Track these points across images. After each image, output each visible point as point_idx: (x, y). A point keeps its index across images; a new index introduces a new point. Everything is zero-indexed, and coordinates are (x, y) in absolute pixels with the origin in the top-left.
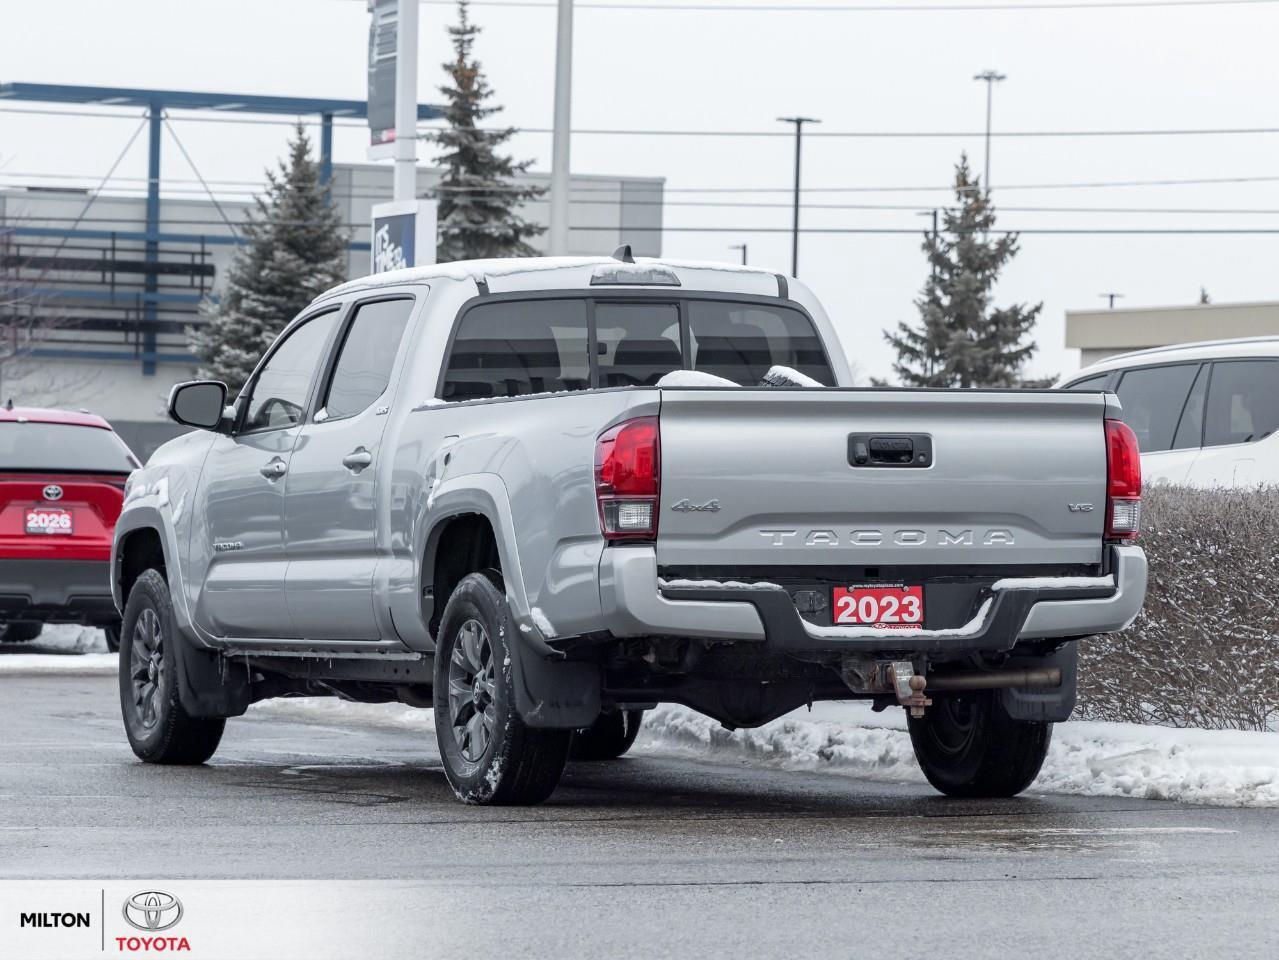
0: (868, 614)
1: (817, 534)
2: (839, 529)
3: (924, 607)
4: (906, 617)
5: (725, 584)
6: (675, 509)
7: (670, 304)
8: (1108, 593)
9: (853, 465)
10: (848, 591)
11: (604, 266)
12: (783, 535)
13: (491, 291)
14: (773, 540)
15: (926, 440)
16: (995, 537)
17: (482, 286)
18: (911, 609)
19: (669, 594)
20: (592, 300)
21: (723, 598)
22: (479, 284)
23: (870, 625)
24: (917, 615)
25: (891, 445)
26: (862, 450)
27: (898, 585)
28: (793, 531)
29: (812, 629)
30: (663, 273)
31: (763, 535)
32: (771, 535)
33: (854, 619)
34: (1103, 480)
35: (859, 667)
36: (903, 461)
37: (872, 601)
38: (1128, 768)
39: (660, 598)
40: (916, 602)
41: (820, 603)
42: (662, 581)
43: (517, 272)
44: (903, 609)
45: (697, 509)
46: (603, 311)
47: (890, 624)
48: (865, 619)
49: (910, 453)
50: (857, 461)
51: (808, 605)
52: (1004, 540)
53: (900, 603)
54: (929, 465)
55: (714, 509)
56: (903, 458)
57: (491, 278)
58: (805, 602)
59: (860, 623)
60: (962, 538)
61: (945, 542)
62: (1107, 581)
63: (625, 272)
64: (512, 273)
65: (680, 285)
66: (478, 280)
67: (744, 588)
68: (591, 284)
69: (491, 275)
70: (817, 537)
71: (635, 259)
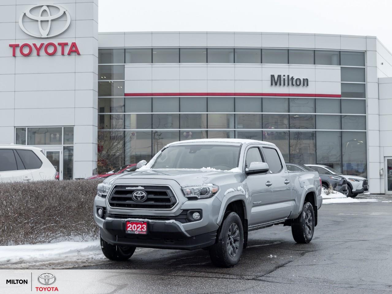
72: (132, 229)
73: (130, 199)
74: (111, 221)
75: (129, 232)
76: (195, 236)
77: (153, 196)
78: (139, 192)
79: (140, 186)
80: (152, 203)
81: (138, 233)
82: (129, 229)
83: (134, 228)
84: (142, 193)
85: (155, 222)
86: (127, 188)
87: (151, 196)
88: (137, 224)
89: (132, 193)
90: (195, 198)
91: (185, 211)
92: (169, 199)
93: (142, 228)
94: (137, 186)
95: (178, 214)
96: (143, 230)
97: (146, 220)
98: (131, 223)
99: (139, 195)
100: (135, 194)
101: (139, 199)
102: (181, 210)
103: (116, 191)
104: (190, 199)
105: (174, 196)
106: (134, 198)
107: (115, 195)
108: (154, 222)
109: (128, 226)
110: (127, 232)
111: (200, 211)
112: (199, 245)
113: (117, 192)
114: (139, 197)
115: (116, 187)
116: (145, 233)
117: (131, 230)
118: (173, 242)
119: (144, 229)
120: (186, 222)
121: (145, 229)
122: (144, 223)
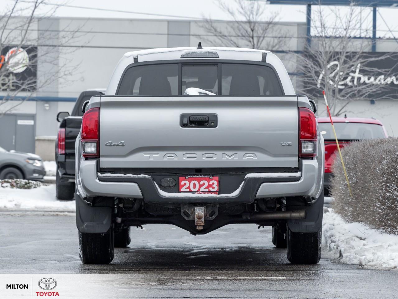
0: (194, 187)
1: (169, 155)
2: (177, 153)
3: (219, 184)
4: (211, 189)
5: (126, 175)
6: (106, 145)
7: (214, 65)
8: (297, 179)
9: (182, 127)
10: (186, 178)
11: (186, 50)
12: (154, 155)
13: (139, 61)
14: (150, 157)
15: (215, 117)
16: (248, 156)
17: (136, 59)
18: (213, 186)
19: (101, 179)
20: (181, 64)
21: (124, 181)
22: (135, 58)
23: (195, 192)
24: (216, 188)
25: (198, 119)
26: (185, 121)
27: (208, 176)
28: (158, 154)
29: (164, 194)
30: (212, 53)
31: (145, 155)
32: (149, 155)
33: (188, 190)
34: (296, 132)
35: (188, 210)
36: (205, 125)
37: (196, 182)
38: (366, 253)
39: (97, 181)
40: (216, 183)
41: (172, 183)
42: (99, 174)
43: (151, 54)
44: (210, 186)
45: (115, 145)
46: (185, 68)
47: (203, 192)
48: (192, 189)
49: (207, 122)
50: (184, 125)
51: (167, 184)
52: (252, 157)
53: (209, 183)
54: (216, 127)
55: (123, 145)
56: (205, 124)
57: (140, 56)
58: (166, 183)
59: (191, 192)
60: (233, 157)
61: (226, 158)
62: (298, 174)
63: (195, 53)
64: (149, 54)
65: (219, 57)
66: (134, 57)
67: (133, 177)
68: (181, 58)
69: (140, 55)
70: (168, 156)
71: (203, 47)
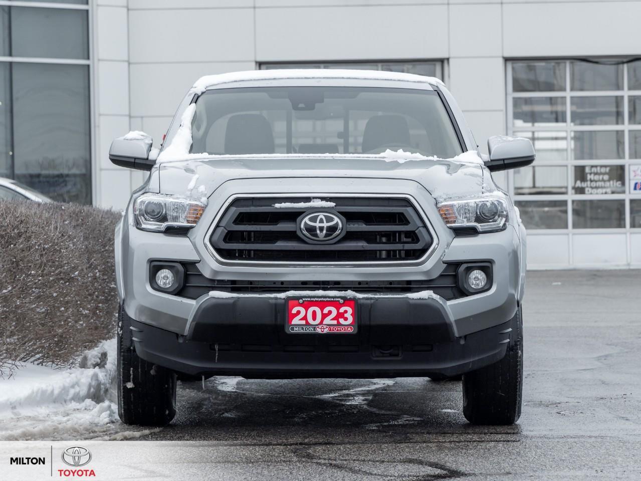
72: (307, 322)
73: (292, 236)
74: (231, 301)
75: (297, 330)
76: (465, 337)
77: (364, 226)
78: (321, 216)
79: (314, 198)
80: (361, 245)
81: (326, 331)
82: (296, 321)
83: (314, 318)
84: (329, 219)
85: (377, 299)
86: (277, 205)
87: (356, 226)
88: (322, 304)
89: (298, 219)
90: (471, 232)
91: (454, 265)
92: (414, 232)
93: (340, 315)
94: (308, 199)
95: (435, 275)
96: (342, 321)
97: (350, 294)
98: (301, 305)
99: (321, 225)
100: (306, 220)
101: (321, 235)
102: (444, 262)
103: (241, 213)
104: (460, 232)
105: (425, 226)
106: (305, 232)
107: (236, 225)
108: (371, 299)
109: (294, 311)
110: (293, 329)
111: (486, 267)
112: (471, 360)
113: (242, 218)
114: (321, 229)
115: (237, 202)
116: (350, 330)
117: (304, 322)
118: (397, 355)
119: (346, 319)
120: (455, 298)
121: (350, 320)
122: (347, 301)
